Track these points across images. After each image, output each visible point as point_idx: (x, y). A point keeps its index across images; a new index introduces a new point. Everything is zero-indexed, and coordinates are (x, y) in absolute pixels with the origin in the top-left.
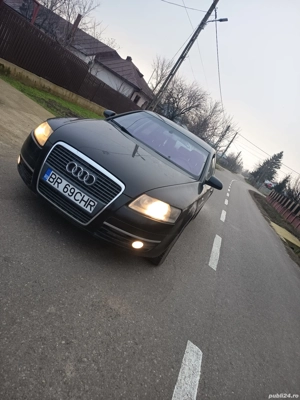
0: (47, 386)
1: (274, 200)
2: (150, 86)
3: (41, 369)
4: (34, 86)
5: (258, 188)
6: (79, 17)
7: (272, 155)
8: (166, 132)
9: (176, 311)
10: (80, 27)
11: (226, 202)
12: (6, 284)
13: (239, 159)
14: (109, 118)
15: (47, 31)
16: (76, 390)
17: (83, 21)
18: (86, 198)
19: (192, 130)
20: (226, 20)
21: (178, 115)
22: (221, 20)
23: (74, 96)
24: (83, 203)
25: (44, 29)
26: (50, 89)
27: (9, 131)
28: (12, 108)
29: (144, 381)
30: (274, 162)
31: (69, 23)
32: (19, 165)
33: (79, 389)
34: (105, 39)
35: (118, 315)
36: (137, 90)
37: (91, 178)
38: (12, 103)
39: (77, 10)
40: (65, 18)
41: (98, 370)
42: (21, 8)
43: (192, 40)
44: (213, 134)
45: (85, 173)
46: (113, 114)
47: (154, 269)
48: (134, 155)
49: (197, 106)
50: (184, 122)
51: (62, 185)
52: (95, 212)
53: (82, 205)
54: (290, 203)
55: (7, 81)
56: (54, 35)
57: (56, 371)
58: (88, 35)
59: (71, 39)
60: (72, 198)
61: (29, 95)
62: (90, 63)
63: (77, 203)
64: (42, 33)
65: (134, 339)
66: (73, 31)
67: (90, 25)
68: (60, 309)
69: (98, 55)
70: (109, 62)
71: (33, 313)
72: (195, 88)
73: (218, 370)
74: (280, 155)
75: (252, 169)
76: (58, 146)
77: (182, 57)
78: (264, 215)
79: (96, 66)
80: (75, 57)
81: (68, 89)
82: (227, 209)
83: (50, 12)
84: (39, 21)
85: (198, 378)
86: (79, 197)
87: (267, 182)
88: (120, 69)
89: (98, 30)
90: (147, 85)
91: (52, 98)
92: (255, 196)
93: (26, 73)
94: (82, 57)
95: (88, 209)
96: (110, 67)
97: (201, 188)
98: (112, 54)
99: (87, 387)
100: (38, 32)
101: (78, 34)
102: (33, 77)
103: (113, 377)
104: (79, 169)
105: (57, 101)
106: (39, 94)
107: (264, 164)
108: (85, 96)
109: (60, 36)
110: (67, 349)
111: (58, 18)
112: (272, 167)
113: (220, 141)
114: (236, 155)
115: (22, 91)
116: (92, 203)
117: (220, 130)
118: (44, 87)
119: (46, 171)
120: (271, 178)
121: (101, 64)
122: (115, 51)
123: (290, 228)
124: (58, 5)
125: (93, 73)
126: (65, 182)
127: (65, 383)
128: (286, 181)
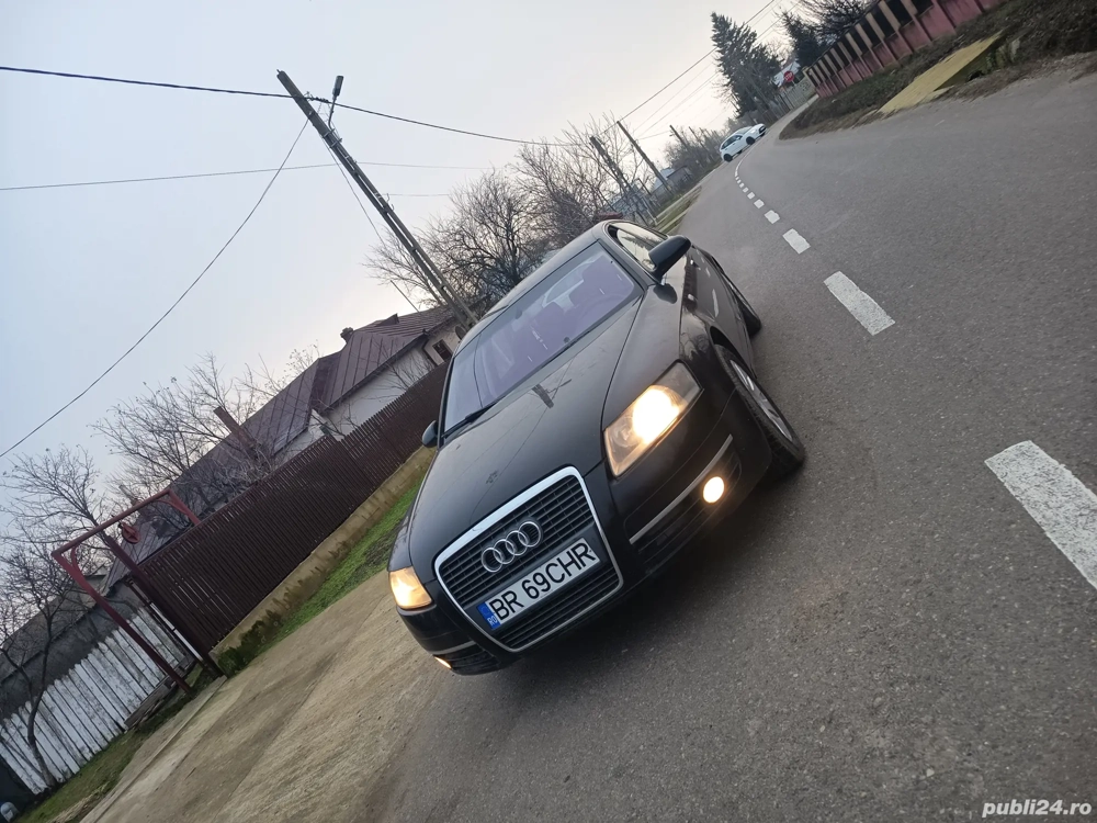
0: (875, 790)
1: (832, 78)
2: (424, 308)
3: (840, 791)
4: (325, 575)
5: (787, 110)
6: (221, 412)
7: (711, 46)
8: (516, 324)
9: (913, 461)
10: (241, 420)
11: (772, 217)
12: (661, 792)
13: (690, 137)
14: (438, 440)
15: (224, 498)
16: (918, 742)
17: (231, 408)
18: (565, 559)
19: (563, 240)
20: (340, 79)
21: (515, 264)
22: (337, 92)
23: (380, 496)
24: (572, 568)
25: (219, 500)
26: (345, 544)
27: (391, 667)
28: (347, 642)
29: (992, 597)
30: (732, 44)
31: (224, 441)
32: (454, 668)
33: (920, 735)
34: (285, 373)
35: (842, 598)
36: (421, 342)
37: (527, 529)
38: (339, 638)
39: (205, 411)
40: (211, 446)
41: (912, 683)
42: (160, 534)
43: (357, 174)
44: (595, 190)
45: (514, 538)
46: (436, 426)
47: (808, 473)
48: (549, 403)
49: (510, 209)
50: (537, 252)
51: (521, 596)
52: (601, 551)
53: (575, 572)
54: (856, 37)
55: (292, 628)
56: (238, 484)
57: (863, 763)
58: (265, 407)
59: (258, 451)
60: (555, 587)
61: (337, 594)
62: (325, 429)
63: (568, 579)
64: (224, 511)
65: (906, 583)
66: (246, 438)
67: (246, 397)
68: (763, 710)
69: (314, 404)
70: (339, 383)
71: (738, 763)
72: (466, 201)
73: (1086, 419)
74: (721, 23)
75: (731, 110)
76: (443, 569)
77: (385, 210)
78: (856, 123)
79: (336, 417)
80: (297, 459)
81: (358, 503)
82: (786, 223)
83: (188, 472)
84: (198, 505)
85: (1068, 474)
86: (557, 572)
87: (779, 79)
88: (363, 365)
89: (261, 383)
90: (420, 314)
91: (364, 547)
92: (801, 126)
93: (292, 581)
94: (304, 444)
95: (590, 564)
96: (349, 387)
97: (667, 292)
98: (325, 369)
99: (927, 719)
100: (218, 517)
101: (253, 430)
102: (306, 569)
103: (944, 658)
104: (502, 546)
105: (375, 538)
106: (346, 571)
107: (727, 72)
108: (391, 470)
109: (243, 475)
110: (838, 726)
111: (206, 459)
112: (742, 55)
113: (619, 176)
114: (674, 142)
115: (324, 606)
116: (580, 550)
117: (591, 167)
118: (335, 555)
119: (481, 616)
120: (773, 66)
121: (336, 405)
122: (320, 361)
123: (921, 62)
124: (181, 449)
125: (348, 430)
126: (517, 588)
127: (892, 757)
128: (795, 28)
